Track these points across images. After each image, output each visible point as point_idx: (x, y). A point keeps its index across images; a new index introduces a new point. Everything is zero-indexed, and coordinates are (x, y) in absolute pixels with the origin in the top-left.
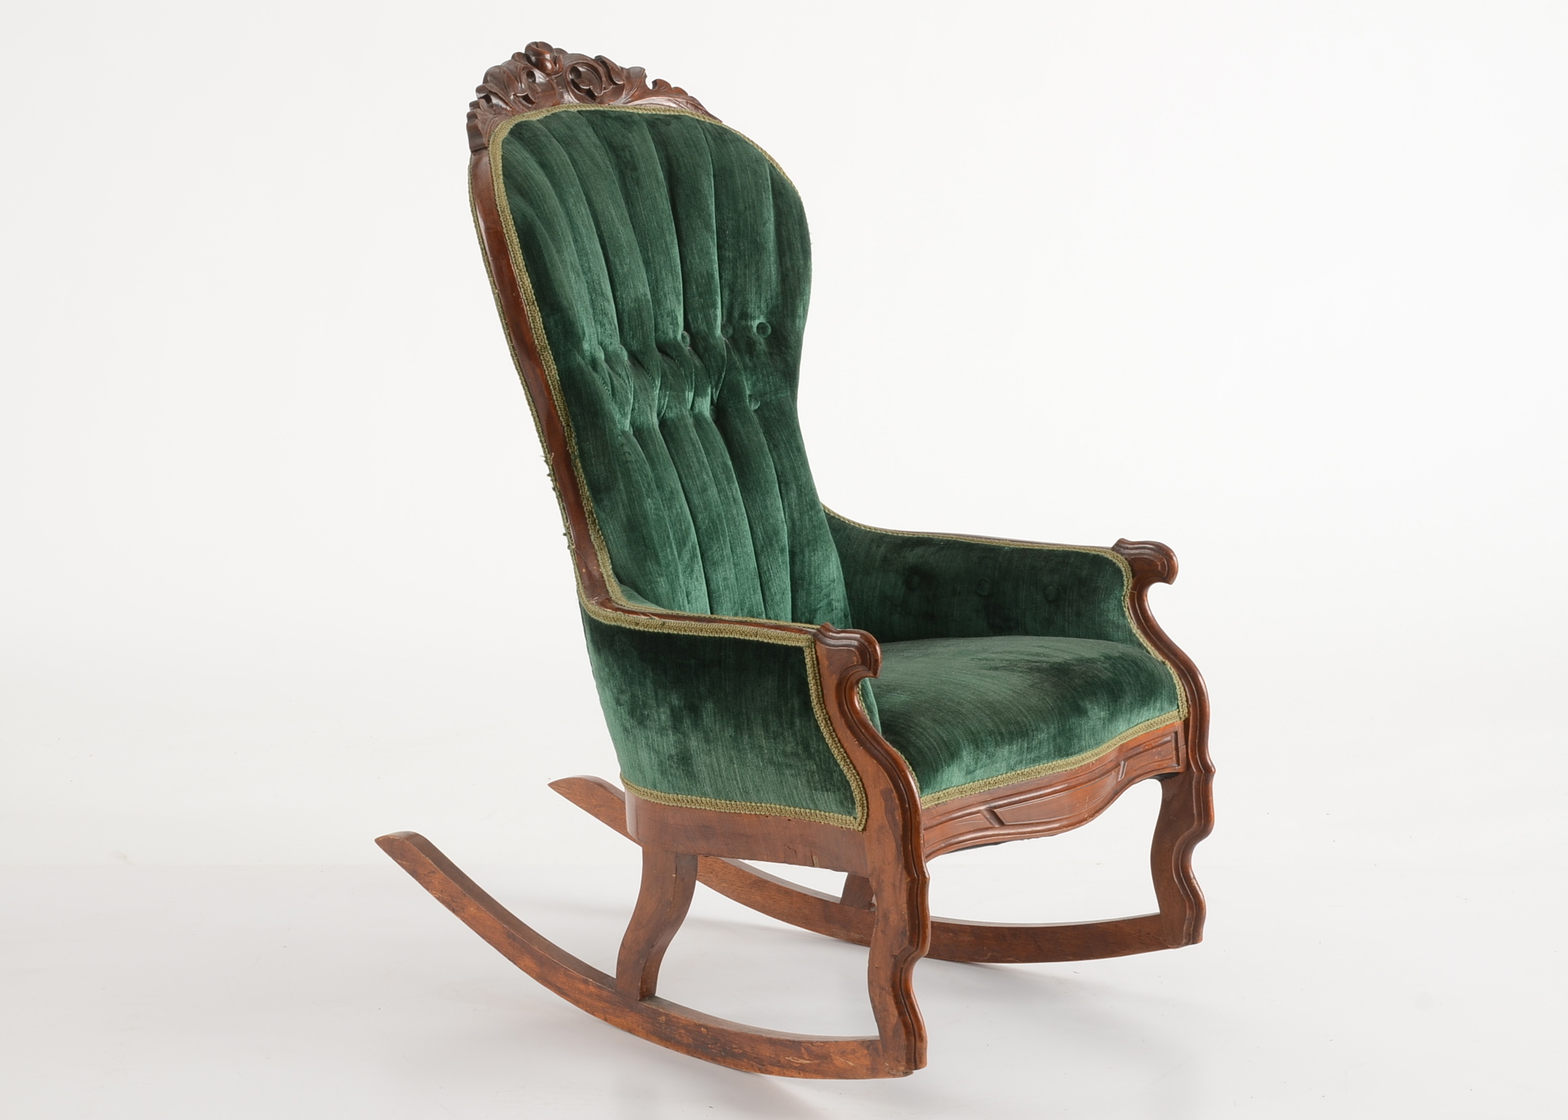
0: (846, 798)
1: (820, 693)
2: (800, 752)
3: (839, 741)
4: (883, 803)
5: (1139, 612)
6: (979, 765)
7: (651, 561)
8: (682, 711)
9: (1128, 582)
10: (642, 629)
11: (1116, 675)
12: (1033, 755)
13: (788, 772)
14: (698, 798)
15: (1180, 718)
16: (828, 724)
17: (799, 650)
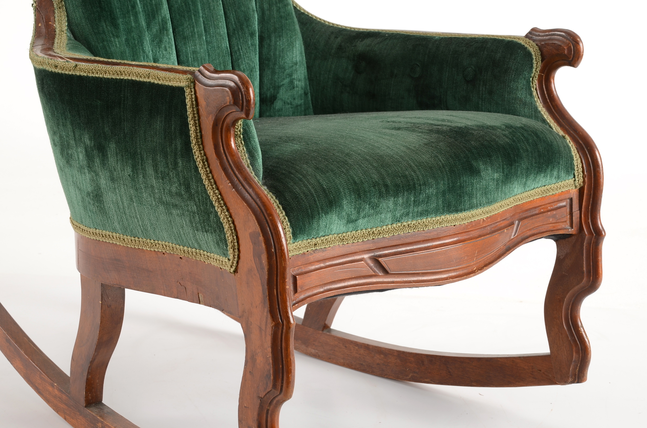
0: (221, 240)
1: (198, 134)
2: (183, 193)
3: (215, 183)
4: (252, 246)
5: (545, 92)
6: (362, 215)
7: (105, 22)
8: (93, 151)
9: (537, 65)
10: (60, 71)
11: (514, 141)
12: (420, 209)
13: (174, 212)
14: (110, 233)
15: (576, 187)
16: (205, 165)
17: (181, 90)
